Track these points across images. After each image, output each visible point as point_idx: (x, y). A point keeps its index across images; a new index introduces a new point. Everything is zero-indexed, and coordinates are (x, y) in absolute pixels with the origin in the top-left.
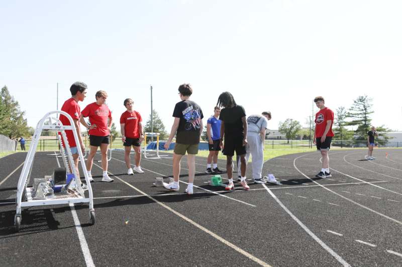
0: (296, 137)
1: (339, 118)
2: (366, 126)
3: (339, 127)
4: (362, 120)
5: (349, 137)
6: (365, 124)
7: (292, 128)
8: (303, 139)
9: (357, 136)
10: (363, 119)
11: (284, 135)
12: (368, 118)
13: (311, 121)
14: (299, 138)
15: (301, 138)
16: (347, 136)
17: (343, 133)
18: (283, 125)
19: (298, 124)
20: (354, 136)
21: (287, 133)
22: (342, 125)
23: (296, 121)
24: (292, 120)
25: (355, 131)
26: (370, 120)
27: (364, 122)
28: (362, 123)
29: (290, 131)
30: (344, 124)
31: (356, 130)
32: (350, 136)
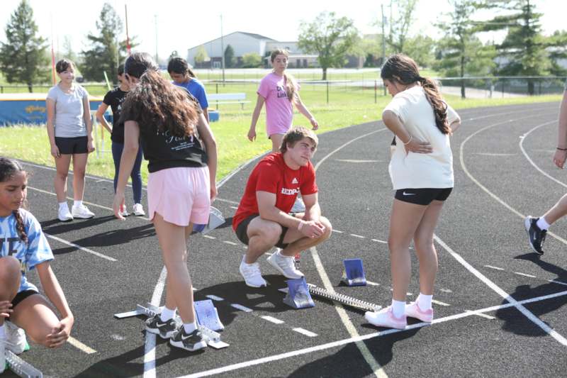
0: (346, 62)
1: (458, 12)
2: (528, 31)
3: (458, 37)
4: (519, 17)
5: (482, 65)
6: (527, 27)
7: (335, 36)
8: (366, 66)
9: (504, 61)
10: (521, 12)
11: (313, 57)
12: (534, 11)
13: (384, 18)
14: (353, 64)
15: (361, 63)
16: (478, 63)
17: (467, 52)
18: (310, 31)
19: (350, 25)
20: (497, 60)
21: (322, 53)
22: (465, 32)
23: (344, 18)
24: (333, 14)
25: (498, 47)
26: (537, 16)
27: (522, 22)
28: (516, 25)
29: (329, 47)
30: (469, 27)
31: (500, 43)
32: (484, 60)
